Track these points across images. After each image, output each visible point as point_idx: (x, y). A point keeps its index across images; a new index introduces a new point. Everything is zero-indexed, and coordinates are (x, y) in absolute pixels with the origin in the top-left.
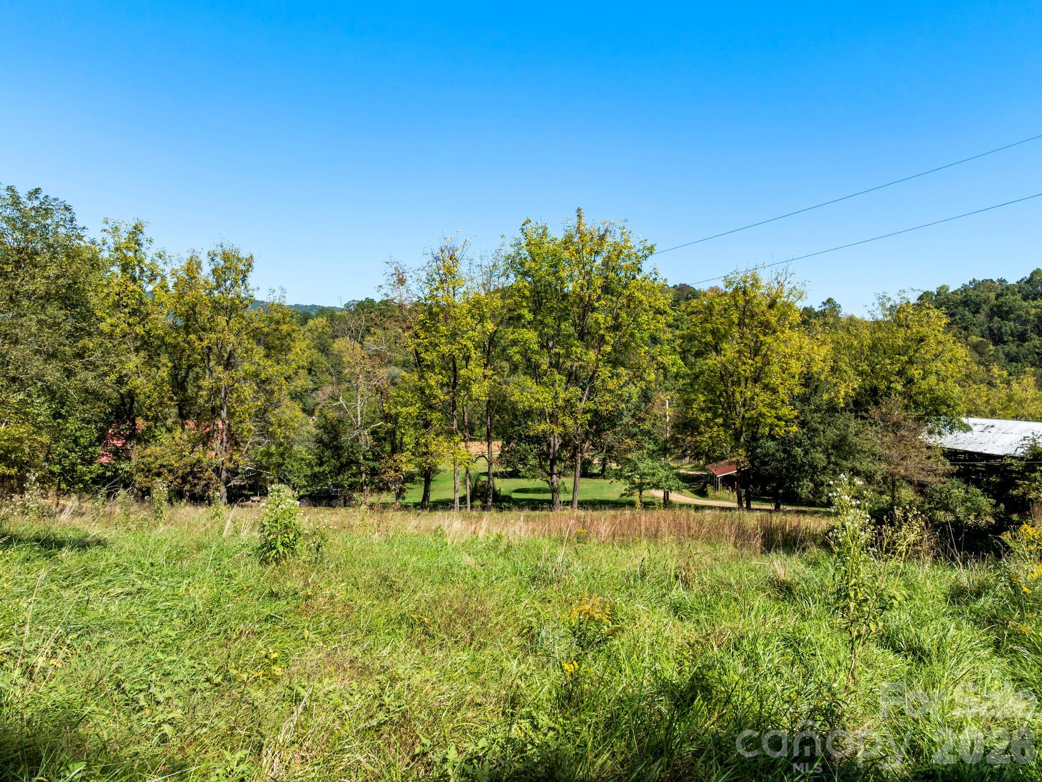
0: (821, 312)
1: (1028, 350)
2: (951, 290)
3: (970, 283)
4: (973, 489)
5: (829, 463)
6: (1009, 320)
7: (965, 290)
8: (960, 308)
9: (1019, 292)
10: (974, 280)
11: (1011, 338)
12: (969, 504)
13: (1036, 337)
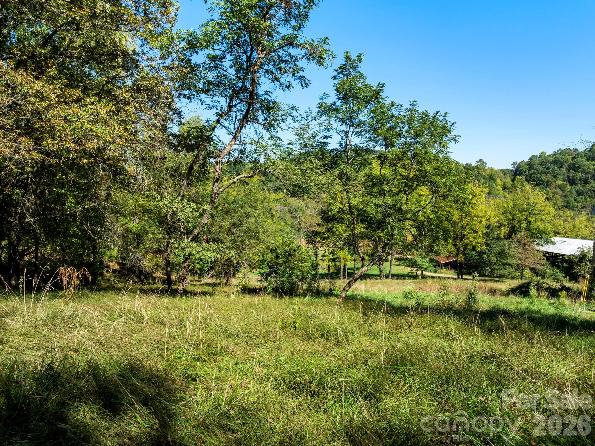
0: (476, 166)
1: (588, 189)
2: (547, 154)
3: (558, 151)
4: (556, 270)
5: (497, 261)
6: (579, 172)
7: (555, 155)
8: (552, 165)
9: (585, 156)
10: (560, 149)
11: (579, 182)
12: (554, 276)
13: (593, 181)
